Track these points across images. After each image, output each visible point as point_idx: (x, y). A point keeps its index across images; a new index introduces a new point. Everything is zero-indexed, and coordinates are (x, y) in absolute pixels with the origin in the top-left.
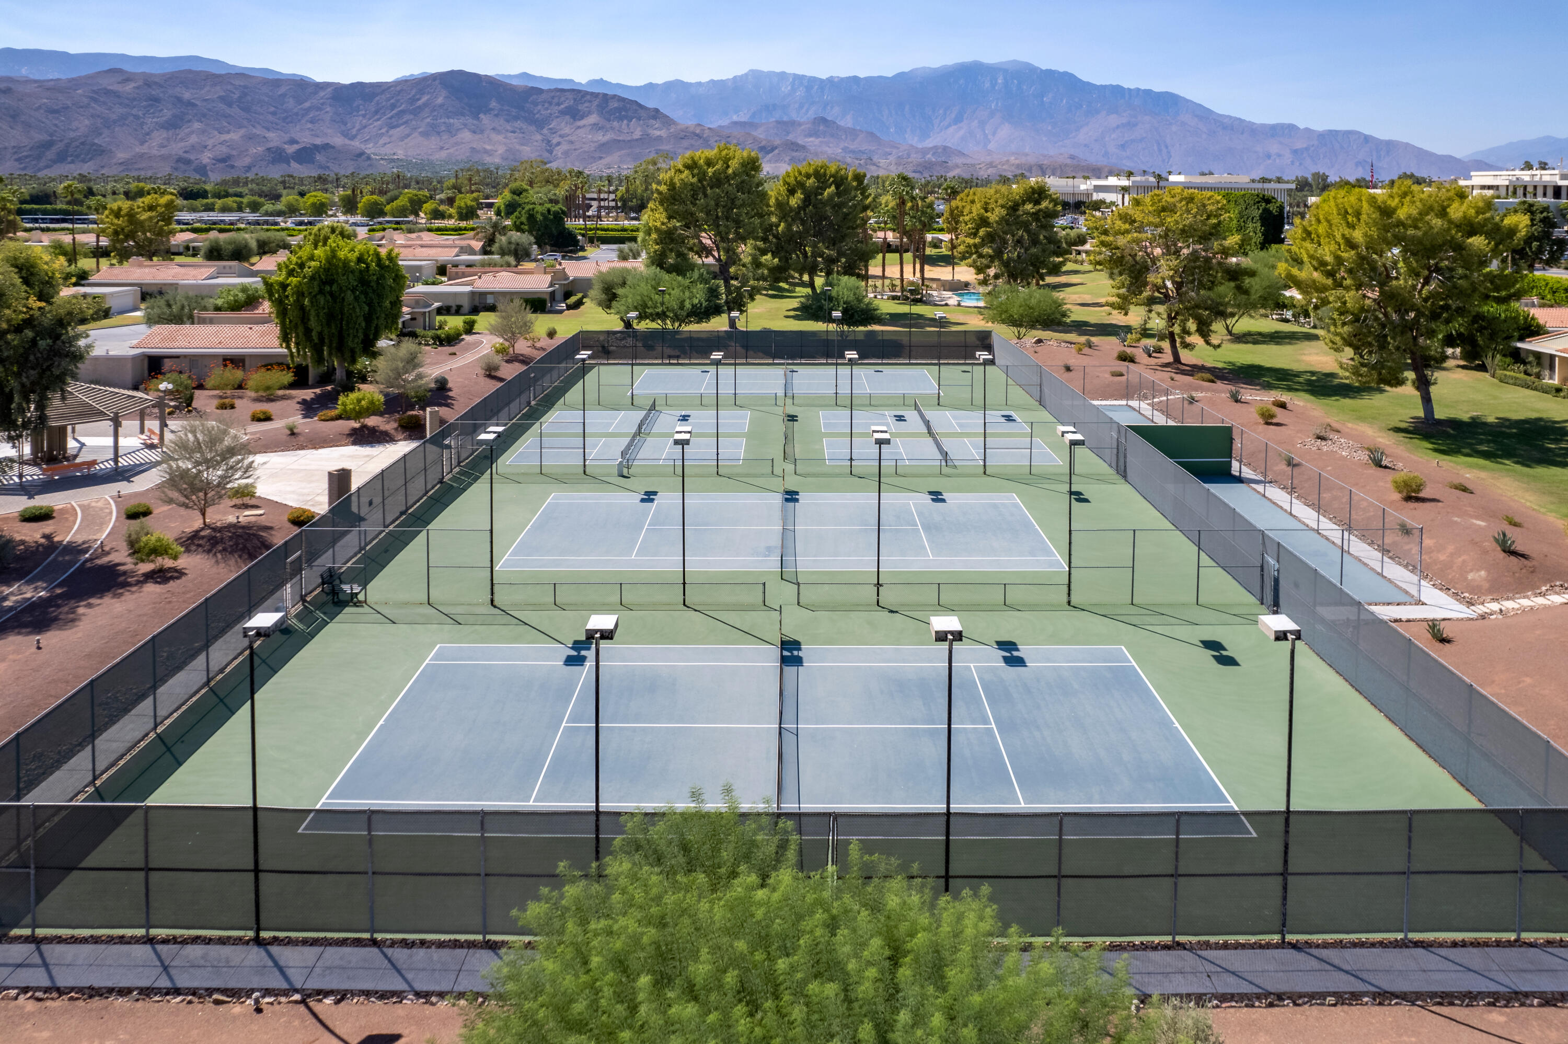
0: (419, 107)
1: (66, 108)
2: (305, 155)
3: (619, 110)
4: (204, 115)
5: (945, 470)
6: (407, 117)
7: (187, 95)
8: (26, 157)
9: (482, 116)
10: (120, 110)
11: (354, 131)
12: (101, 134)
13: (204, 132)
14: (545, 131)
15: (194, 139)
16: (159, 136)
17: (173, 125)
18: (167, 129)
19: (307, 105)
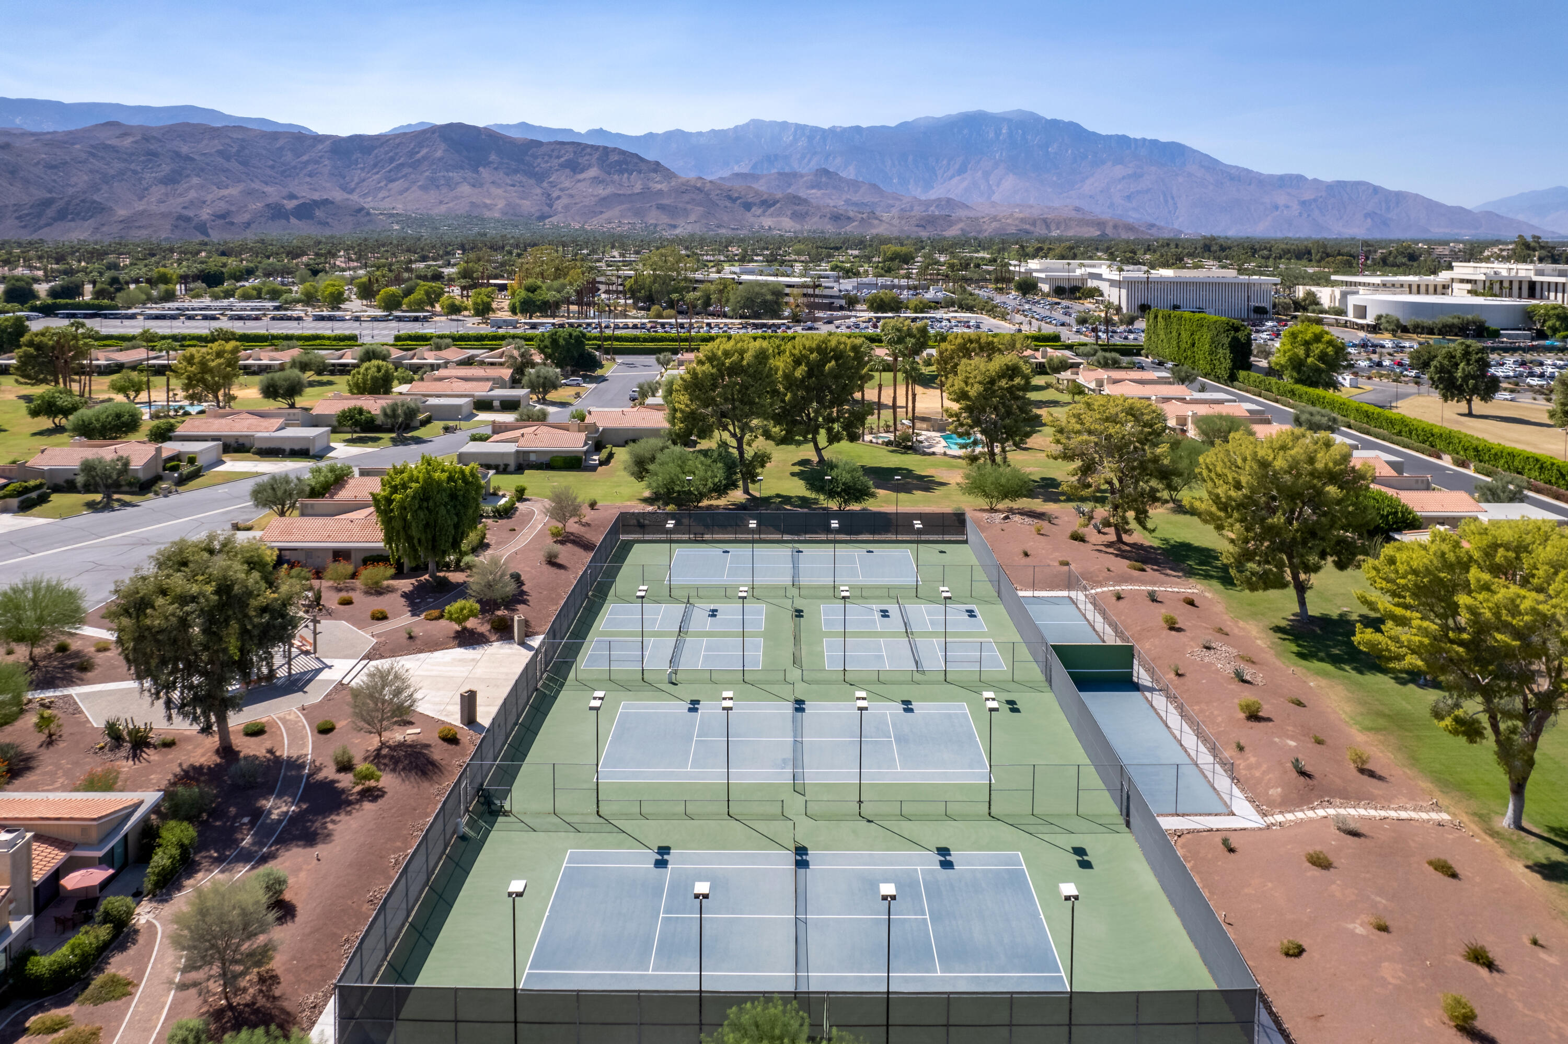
0: (418, 160)
1: (65, 163)
2: (305, 211)
3: (619, 163)
4: (202, 170)
5: (917, 677)
6: (406, 170)
7: (185, 149)
8: (27, 215)
9: (481, 169)
10: (118, 165)
11: (353, 185)
12: (99, 190)
13: (202, 187)
14: (545, 185)
15: (192, 194)
16: (158, 191)
17: (171, 180)
18: (166, 184)
19: (305, 158)
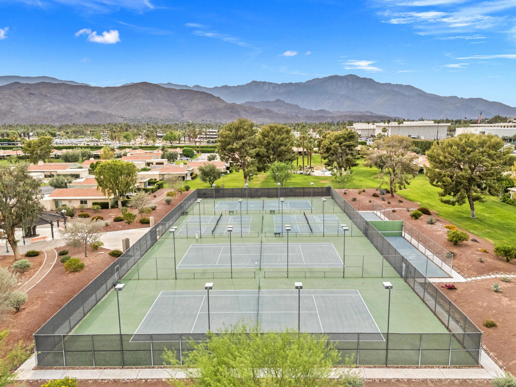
5: (311, 235)
6: (127, 101)
11: (108, 106)
14: (179, 106)
15: (48, 109)
19: (89, 96)
